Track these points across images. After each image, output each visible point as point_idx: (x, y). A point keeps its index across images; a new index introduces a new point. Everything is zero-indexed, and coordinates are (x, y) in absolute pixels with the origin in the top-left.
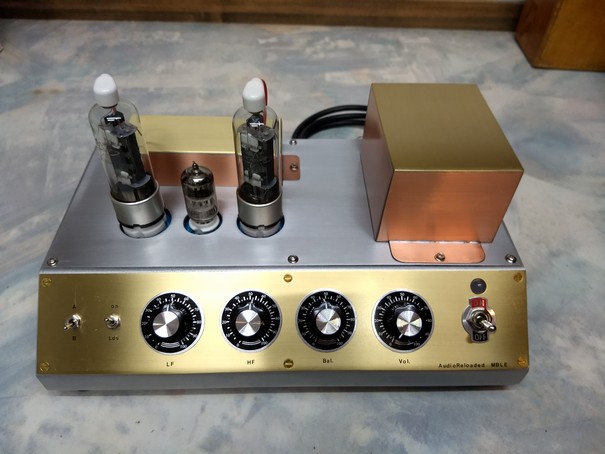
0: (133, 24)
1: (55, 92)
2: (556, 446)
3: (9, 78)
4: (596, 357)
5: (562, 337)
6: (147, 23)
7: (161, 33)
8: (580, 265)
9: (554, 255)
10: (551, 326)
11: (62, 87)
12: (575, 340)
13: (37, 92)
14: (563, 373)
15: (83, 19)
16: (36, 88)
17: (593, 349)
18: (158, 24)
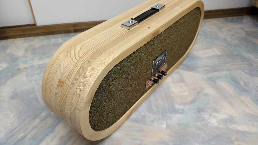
0: (41, 37)
1: (25, 68)
2: (213, 143)
3: (4, 65)
4: (216, 118)
5: (207, 115)
6: (46, 36)
7: (53, 39)
8: (206, 95)
9: (199, 93)
10: (203, 113)
11: (27, 66)
12: (210, 115)
13: (18, 69)
14: (209, 124)
15: (21, 37)
16: (17, 68)
17: (215, 116)
18: (51, 36)
